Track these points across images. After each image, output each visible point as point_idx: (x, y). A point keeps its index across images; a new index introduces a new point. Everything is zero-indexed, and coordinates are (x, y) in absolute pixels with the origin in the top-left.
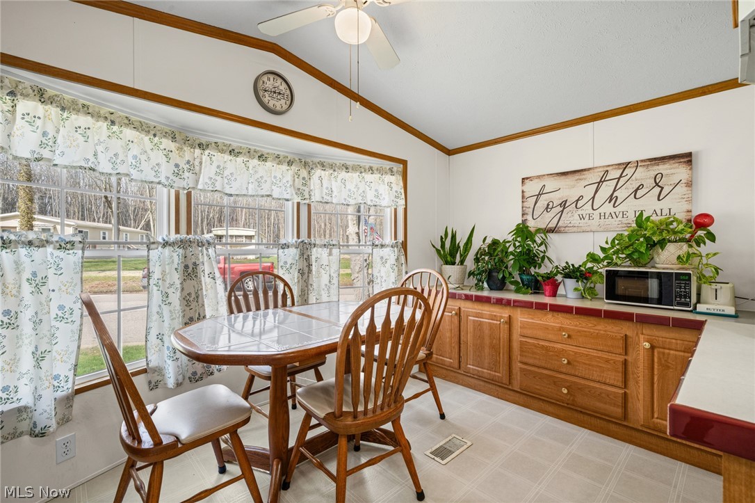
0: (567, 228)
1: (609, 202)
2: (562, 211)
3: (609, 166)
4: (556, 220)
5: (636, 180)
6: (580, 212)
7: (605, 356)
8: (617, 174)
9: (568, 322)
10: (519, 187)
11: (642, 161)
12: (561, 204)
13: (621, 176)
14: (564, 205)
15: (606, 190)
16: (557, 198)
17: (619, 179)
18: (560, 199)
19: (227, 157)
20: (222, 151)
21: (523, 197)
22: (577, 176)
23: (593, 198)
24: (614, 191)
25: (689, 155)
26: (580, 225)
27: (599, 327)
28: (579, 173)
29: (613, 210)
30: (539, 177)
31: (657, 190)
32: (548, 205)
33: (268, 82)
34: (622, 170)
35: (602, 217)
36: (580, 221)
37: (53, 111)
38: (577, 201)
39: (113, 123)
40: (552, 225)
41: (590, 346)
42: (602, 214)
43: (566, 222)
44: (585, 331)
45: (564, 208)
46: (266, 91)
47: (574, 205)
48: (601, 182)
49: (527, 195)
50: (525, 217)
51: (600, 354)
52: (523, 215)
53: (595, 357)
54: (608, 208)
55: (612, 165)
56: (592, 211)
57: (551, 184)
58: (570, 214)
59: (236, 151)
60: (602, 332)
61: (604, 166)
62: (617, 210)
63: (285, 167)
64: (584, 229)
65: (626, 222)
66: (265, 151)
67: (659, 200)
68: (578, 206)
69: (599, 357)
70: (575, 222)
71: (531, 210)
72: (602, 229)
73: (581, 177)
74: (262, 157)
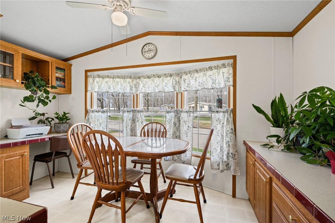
19: (147, 80)
20: (145, 78)
33: (146, 48)
37: (101, 79)
39: (113, 78)
46: (145, 52)
59: (150, 76)
63: (169, 78)
66: (160, 74)
74: (159, 77)
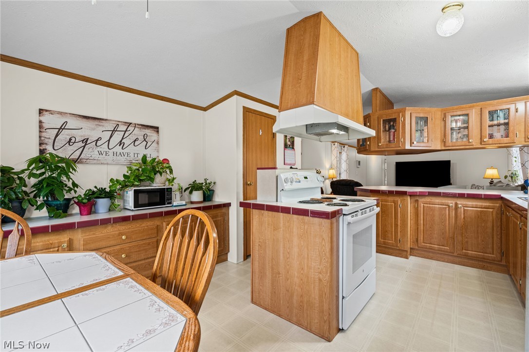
0: (88, 161)
1: (120, 145)
2: (84, 147)
3: (119, 121)
4: (78, 153)
5: (135, 135)
6: (99, 149)
7: (148, 241)
8: (124, 128)
9: (124, 227)
10: (36, 118)
11: (138, 124)
12: (83, 141)
13: (126, 131)
14: (85, 141)
15: (117, 137)
16: (79, 135)
17: (125, 131)
18: (82, 136)
21: (41, 127)
22: (96, 122)
23: (109, 140)
24: (123, 139)
25: (157, 128)
26: (99, 159)
27: (143, 225)
28: (98, 121)
29: (122, 151)
30: (61, 113)
31: (145, 143)
32: (70, 139)
34: (127, 127)
35: (115, 155)
36: (99, 156)
38: (97, 140)
40: (75, 156)
41: (139, 239)
42: (115, 153)
43: (87, 155)
44: (136, 230)
45: (86, 144)
47: (94, 143)
48: (114, 131)
49: (45, 126)
50: (43, 147)
51: (144, 242)
52: (40, 144)
53: (142, 244)
54: (119, 149)
55: (121, 122)
56: (108, 150)
57: (72, 123)
58: (91, 150)
60: (146, 227)
61: (116, 121)
62: (125, 151)
64: (102, 162)
65: (130, 159)
67: (146, 149)
68: (98, 144)
69: (144, 244)
70: (95, 156)
71: (51, 141)
72: (114, 163)
73: (100, 124)
